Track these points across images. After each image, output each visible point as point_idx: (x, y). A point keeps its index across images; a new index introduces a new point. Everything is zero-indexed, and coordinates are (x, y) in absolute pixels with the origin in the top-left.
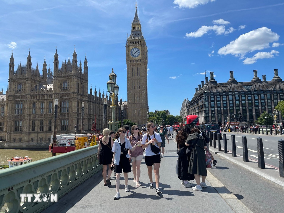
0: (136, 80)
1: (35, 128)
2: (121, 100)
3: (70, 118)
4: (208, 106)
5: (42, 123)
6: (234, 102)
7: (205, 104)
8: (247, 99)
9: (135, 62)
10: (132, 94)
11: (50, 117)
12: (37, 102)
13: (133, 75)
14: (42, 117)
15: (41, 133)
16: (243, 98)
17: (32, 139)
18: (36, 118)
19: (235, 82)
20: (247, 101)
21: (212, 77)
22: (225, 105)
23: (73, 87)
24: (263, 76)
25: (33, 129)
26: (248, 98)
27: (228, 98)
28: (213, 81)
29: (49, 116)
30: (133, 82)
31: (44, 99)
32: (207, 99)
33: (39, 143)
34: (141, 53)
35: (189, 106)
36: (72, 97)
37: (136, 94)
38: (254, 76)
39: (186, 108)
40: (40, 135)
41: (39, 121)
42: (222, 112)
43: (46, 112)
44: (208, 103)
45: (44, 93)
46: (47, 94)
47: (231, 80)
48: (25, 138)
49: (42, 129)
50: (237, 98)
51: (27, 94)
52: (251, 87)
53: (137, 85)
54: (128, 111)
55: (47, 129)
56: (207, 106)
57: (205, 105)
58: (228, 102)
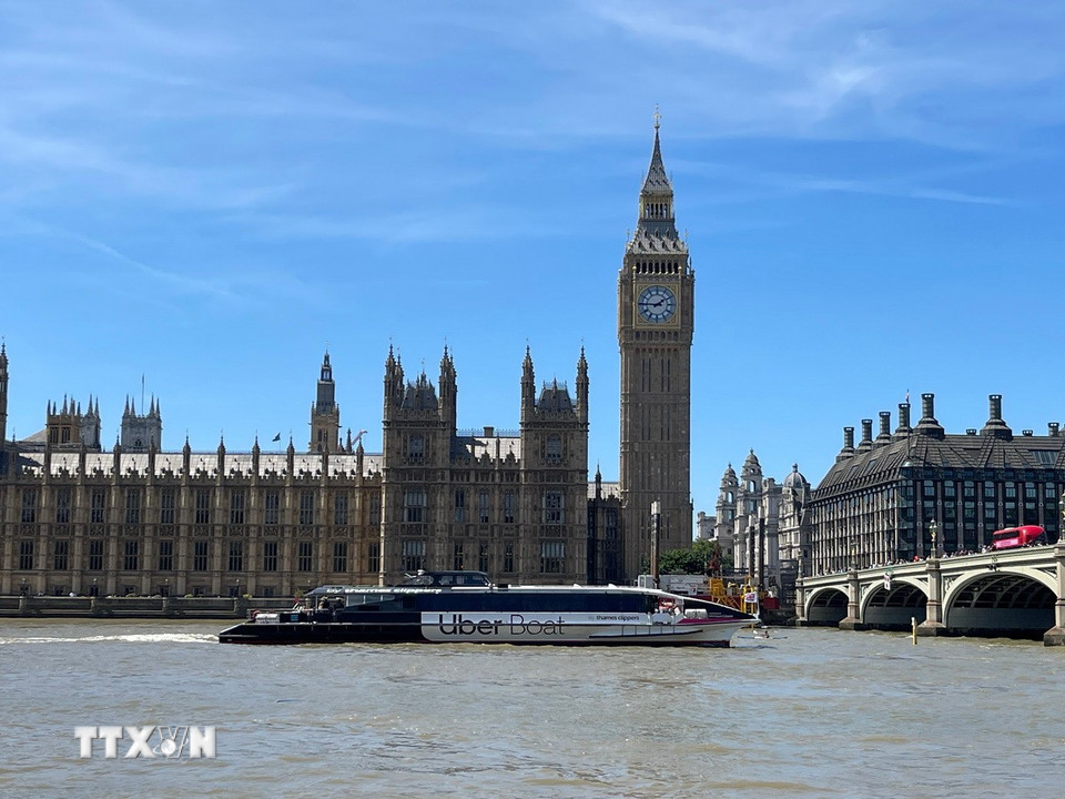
0: (656, 407)
1: (464, 561)
2: (598, 477)
3: (569, 540)
4: (915, 516)
5: (483, 549)
6: (1000, 504)
7: (903, 509)
8: (1041, 495)
9: (656, 342)
10: (640, 456)
11: (509, 535)
12: (472, 491)
13: (647, 386)
14: (486, 532)
16: (1031, 493)
18: (467, 534)
19: (1006, 434)
20: (1041, 504)
21: (930, 411)
22: (969, 514)
23: (578, 454)
25: (459, 566)
26: (1044, 494)
27: (980, 491)
28: (930, 426)
29: (507, 532)
30: (646, 412)
31: (490, 481)
32: (910, 491)
34: (678, 308)
36: (577, 481)
37: (655, 459)
41: (477, 545)
42: (961, 536)
43: (499, 520)
44: (915, 504)
45: (492, 467)
46: (499, 471)
47: (993, 427)
50: (1011, 493)
51: (440, 465)
52: (1056, 455)
53: (659, 424)
54: (626, 519)
55: (501, 568)
56: (910, 513)
57: (903, 511)
58: (980, 504)
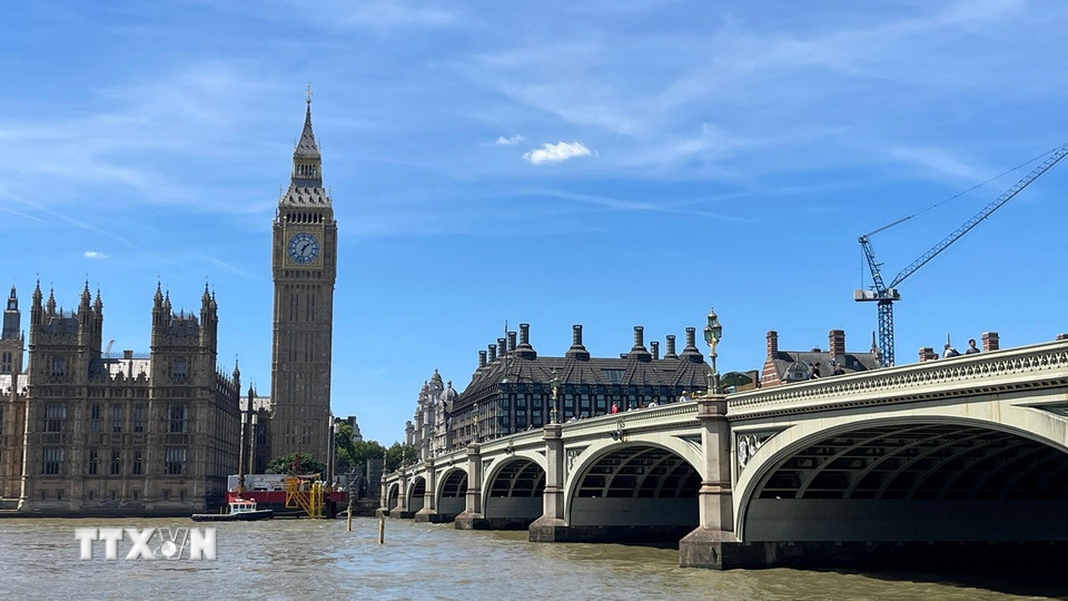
0: (302, 334)
1: (98, 466)
2: (251, 392)
3: (191, 446)
4: (510, 423)
5: (115, 455)
9: (302, 280)
10: (287, 374)
11: (138, 443)
12: (106, 405)
13: (294, 316)
14: (118, 440)
15: (113, 478)
16: (601, 405)
17: (91, 493)
18: (102, 443)
19: (585, 357)
23: (200, 373)
24: (668, 337)
25: (93, 470)
27: (561, 402)
28: (525, 349)
29: (136, 440)
30: (293, 338)
31: (123, 397)
32: (506, 403)
33: (111, 502)
34: (321, 252)
35: (456, 413)
37: (300, 378)
38: (633, 343)
39: (442, 416)
40: (112, 484)
41: (110, 451)
43: (130, 430)
45: (124, 385)
46: (131, 388)
47: (575, 351)
48: (74, 489)
49: (115, 468)
50: (585, 404)
51: (78, 383)
52: (622, 374)
53: (304, 349)
54: (274, 428)
55: (130, 471)
56: (506, 421)
